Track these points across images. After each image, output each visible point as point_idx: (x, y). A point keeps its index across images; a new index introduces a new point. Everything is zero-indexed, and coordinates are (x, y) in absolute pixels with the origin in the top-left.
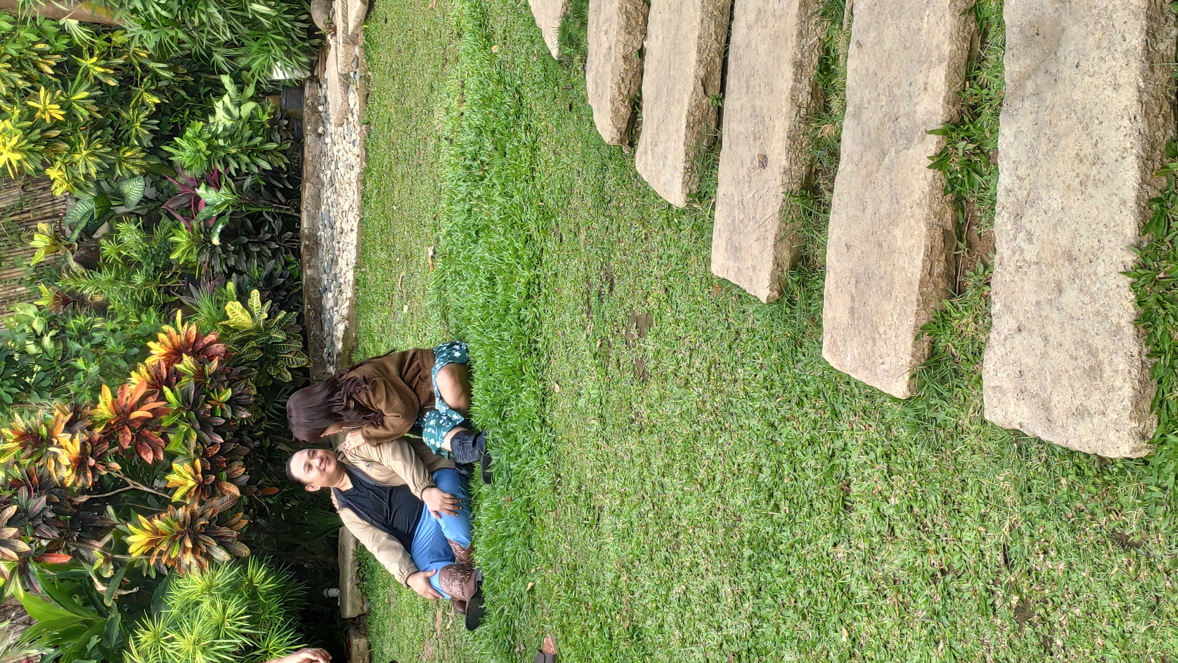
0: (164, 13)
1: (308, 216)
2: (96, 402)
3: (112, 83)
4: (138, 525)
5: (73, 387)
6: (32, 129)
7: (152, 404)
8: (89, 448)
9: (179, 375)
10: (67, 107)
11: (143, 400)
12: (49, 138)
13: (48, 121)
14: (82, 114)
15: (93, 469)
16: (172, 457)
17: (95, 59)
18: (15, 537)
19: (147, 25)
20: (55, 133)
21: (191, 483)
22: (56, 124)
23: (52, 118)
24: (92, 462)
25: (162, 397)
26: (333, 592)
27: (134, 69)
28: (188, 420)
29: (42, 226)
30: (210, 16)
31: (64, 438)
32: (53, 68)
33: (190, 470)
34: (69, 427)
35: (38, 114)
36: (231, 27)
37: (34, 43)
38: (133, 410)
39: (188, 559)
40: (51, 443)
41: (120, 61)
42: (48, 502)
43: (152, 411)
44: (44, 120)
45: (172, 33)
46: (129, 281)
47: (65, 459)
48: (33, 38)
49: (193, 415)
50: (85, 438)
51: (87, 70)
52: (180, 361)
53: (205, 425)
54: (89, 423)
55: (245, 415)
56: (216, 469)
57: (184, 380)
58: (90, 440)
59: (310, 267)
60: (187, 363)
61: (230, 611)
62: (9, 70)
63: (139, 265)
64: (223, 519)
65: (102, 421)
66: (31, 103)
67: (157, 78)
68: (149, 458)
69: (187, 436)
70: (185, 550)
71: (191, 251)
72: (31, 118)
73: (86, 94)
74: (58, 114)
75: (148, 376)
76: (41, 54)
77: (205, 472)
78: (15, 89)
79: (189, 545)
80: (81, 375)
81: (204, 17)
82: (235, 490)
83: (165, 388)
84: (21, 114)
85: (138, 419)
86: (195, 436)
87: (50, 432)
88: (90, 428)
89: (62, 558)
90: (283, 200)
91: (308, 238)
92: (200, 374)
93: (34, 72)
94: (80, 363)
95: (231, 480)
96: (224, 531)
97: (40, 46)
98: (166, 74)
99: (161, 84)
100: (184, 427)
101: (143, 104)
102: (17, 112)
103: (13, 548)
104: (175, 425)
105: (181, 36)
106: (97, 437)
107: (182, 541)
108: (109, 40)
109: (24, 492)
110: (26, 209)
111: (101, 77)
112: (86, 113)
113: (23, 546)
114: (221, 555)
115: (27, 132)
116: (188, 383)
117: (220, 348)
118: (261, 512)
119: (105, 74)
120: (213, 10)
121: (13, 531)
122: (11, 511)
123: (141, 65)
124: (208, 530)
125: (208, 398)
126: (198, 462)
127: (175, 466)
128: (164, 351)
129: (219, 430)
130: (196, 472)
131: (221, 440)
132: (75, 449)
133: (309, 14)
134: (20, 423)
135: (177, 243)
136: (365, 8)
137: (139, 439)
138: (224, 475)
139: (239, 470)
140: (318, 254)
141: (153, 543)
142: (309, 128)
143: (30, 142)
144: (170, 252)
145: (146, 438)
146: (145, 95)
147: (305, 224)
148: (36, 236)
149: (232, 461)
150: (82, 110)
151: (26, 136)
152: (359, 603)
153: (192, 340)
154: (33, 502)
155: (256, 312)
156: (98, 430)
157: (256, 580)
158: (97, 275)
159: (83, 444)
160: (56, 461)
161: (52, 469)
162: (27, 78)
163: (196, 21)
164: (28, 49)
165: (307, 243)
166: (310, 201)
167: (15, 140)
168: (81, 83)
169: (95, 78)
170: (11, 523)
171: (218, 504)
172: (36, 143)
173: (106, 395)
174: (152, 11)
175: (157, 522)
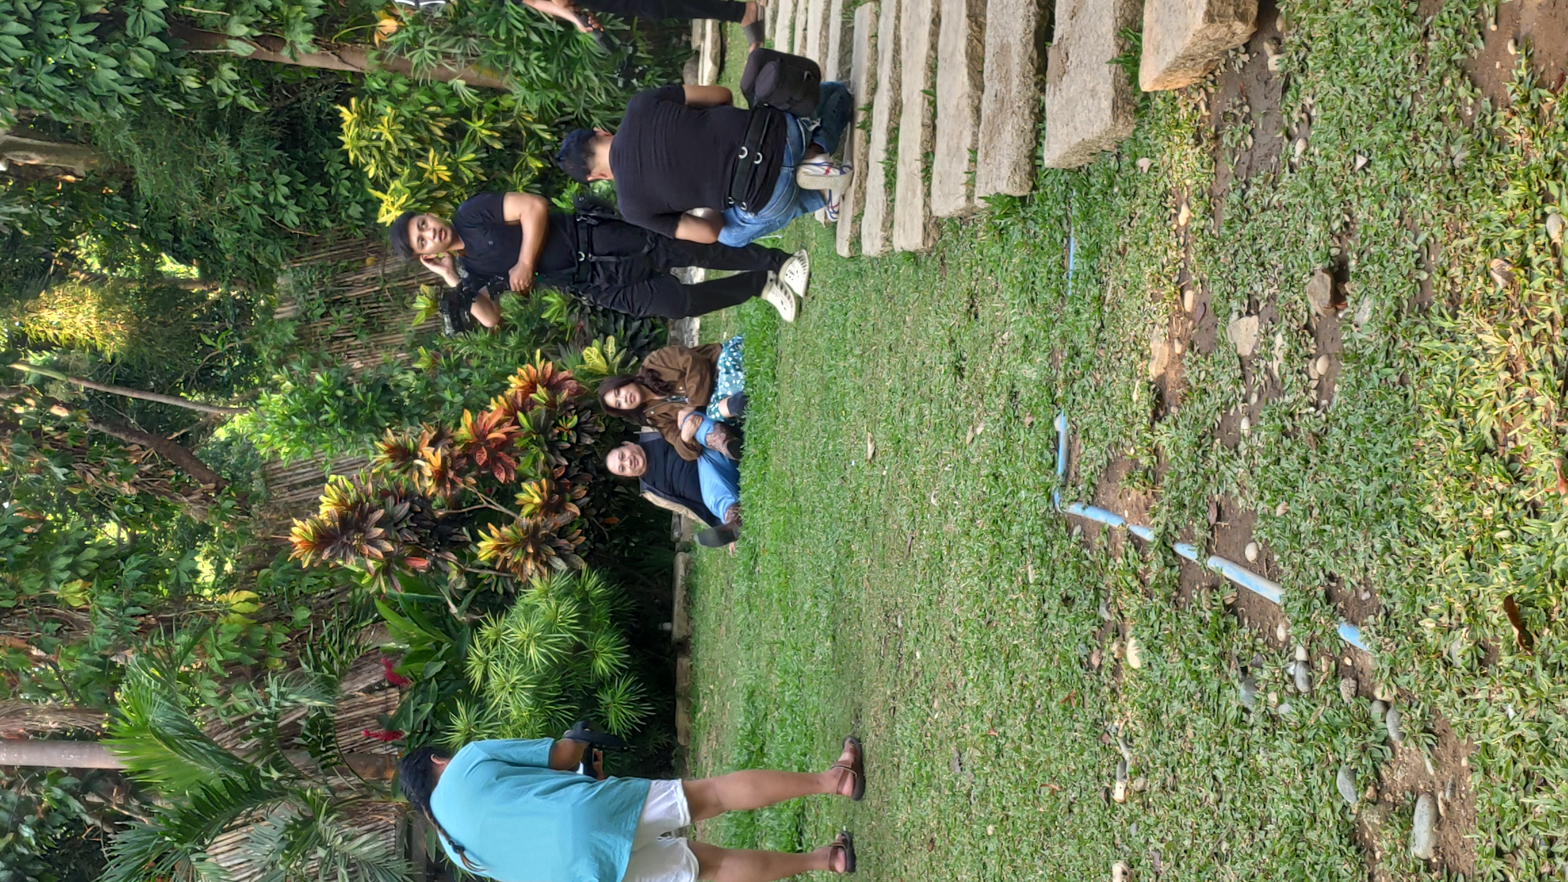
0: (543, 75)
2: (458, 425)
3: (498, 146)
4: (488, 533)
5: (439, 415)
6: (420, 188)
7: (507, 428)
8: (449, 463)
9: (533, 403)
10: (453, 168)
11: (499, 424)
12: (436, 199)
13: (435, 181)
14: (468, 175)
15: (453, 483)
16: (522, 478)
17: (482, 122)
18: (380, 537)
19: (530, 86)
20: (441, 194)
21: (537, 500)
22: (443, 185)
23: (439, 178)
24: (451, 474)
25: (516, 422)
26: (667, 626)
27: (519, 133)
28: (537, 443)
29: (424, 288)
30: (586, 78)
31: (428, 451)
32: (443, 130)
33: (537, 488)
34: (433, 443)
35: (427, 175)
36: (607, 90)
37: (427, 106)
38: (490, 431)
39: (530, 566)
40: (416, 457)
41: (506, 124)
42: (411, 509)
43: (508, 434)
44: (431, 181)
45: (553, 96)
46: (503, 343)
47: (428, 472)
48: (425, 100)
49: (542, 438)
50: (446, 452)
51: (474, 132)
52: (535, 391)
53: (552, 447)
54: (450, 441)
55: (589, 441)
56: (561, 491)
57: (537, 407)
58: (450, 455)
60: (541, 394)
61: (562, 609)
62: (402, 131)
63: (514, 328)
64: (562, 532)
65: (462, 441)
66: (420, 164)
67: (541, 141)
68: (502, 477)
69: (535, 461)
70: (527, 555)
71: (561, 311)
72: (419, 178)
73: (472, 156)
74: (445, 174)
75: (505, 404)
76: (433, 116)
77: (551, 493)
78: (406, 151)
79: (531, 550)
80: (447, 405)
81: (581, 79)
82: (575, 509)
83: (520, 415)
84: (410, 174)
85: (495, 439)
86: (542, 457)
87: (417, 447)
88: (451, 446)
89: (422, 564)
92: (551, 404)
93: (425, 134)
94: (447, 395)
95: (573, 501)
96: (563, 542)
97: (432, 109)
98: (547, 136)
99: (545, 148)
100: (535, 450)
101: (527, 167)
102: (407, 171)
103: (379, 547)
104: (525, 449)
105: (564, 100)
106: (456, 454)
107: (524, 549)
108: (496, 103)
109: (391, 500)
110: (412, 275)
111: (487, 140)
112: (472, 176)
113: (388, 547)
114: (560, 564)
115: (414, 191)
116: (541, 410)
117: (573, 384)
118: (600, 538)
119: (492, 137)
120: (589, 73)
121: (380, 531)
122: (379, 514)
123: (526, 128)
124: (549, 540)
125: (556, 425)
126: (544, 481)
127: (525, 486)
128: (521, 384)
129: (564, 453)
130: (542, 490)
131: (565, 462)
132: (437, 461)
134: (390, 437)
135: (549, 304)
136: (716, 69)
137: (494, 460)
138: (568, 497)
139: (581, 491)
141: (500, 548)
143: (417, 201)
144: (543, 311)
145: (500, 459)
146: (529, 159)
148: (418, 299)
149: (575, 485)
150: (468, 172)
151: (413, 195)
152: (684, 624)
153: (548, 375)
154: (399, 507)
155: (610, 356)
156: (458, 448)
157: (587, 588)
158: (473, 335)
159: (444, 459)
160: (420, 473)
161: (416, 480)
162: (418, 140)
163: (575, 83)
164: (421, 111)
167: (403, 199)
168: (468, 146)
169: (483, 141)
170: (379, 524)
171: (561, 520)
172: (423, 202)
173: (468, 418)
174: (533, 74)
175: (504, 529)
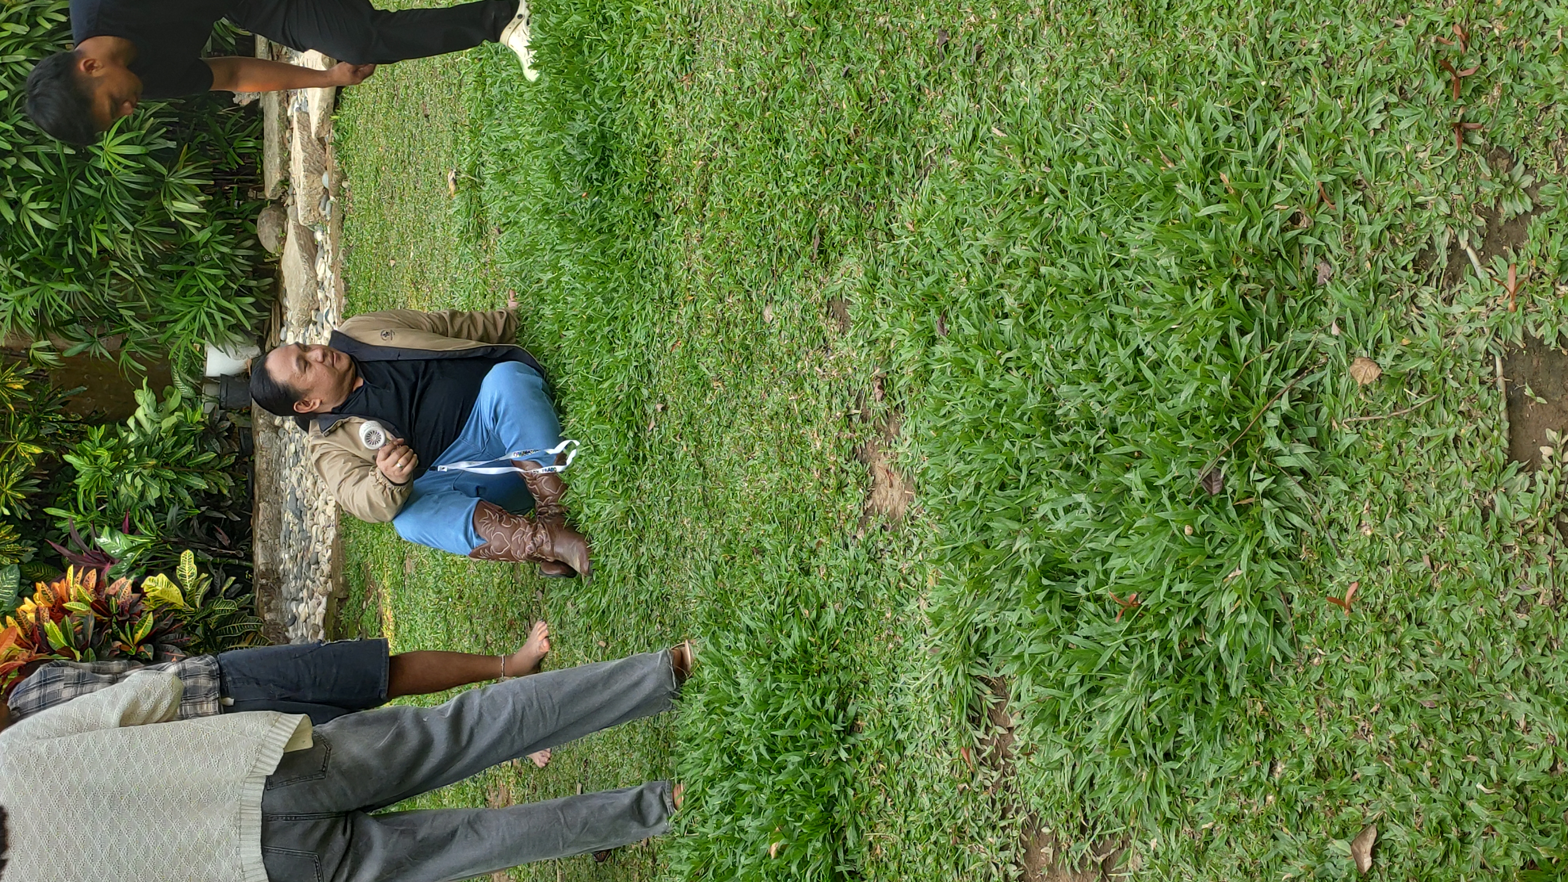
1: (264, 548)
59: (269, 610)
75: (19, 630)
90: (226, 543)
91: (264, 575)
133: (256, 237)
140: (281, 593)
142: (261, 421)
146: (21, 446)
147: (260, 559)
155: (188, 583)
165: (264, 581)
166: (266, 527)
